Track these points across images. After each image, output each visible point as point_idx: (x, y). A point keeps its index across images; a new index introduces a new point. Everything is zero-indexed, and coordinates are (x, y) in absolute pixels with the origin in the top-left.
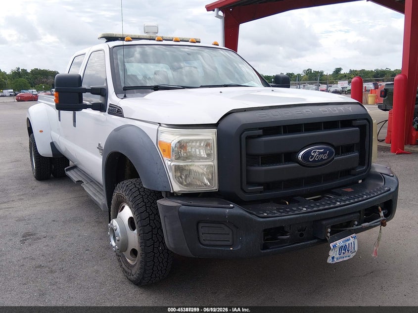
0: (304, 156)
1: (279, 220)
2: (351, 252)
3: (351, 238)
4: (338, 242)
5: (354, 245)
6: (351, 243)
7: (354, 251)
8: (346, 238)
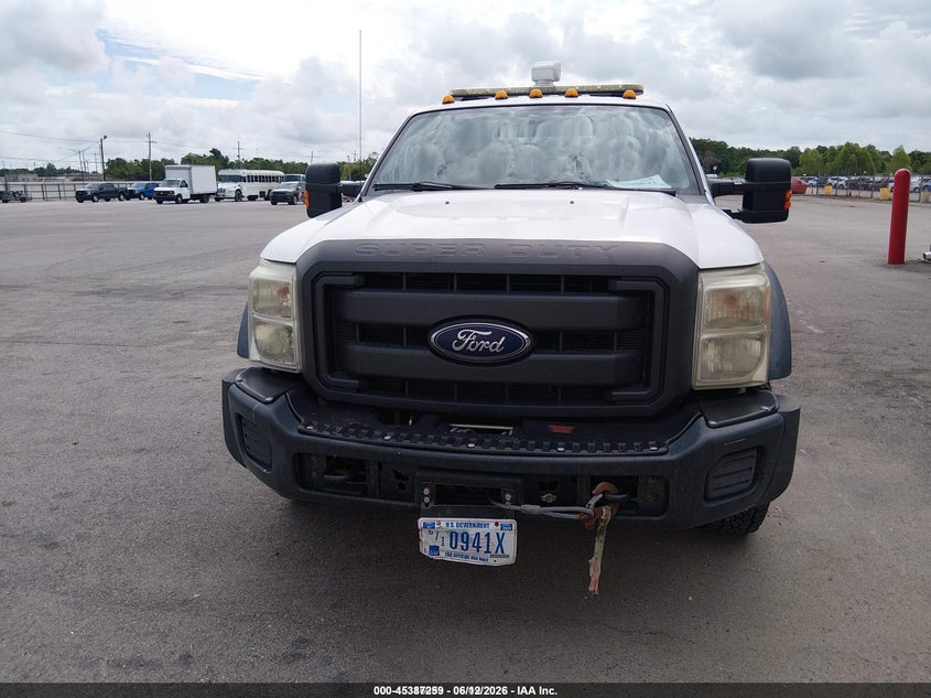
0: (438, 339)
1: (323, 444)
2: (488, 552)
3: (491, 526)
4: (444, 521)
5: (500, 542)
6: (488, 535)
7: (500, 552)
8: (473, 520)
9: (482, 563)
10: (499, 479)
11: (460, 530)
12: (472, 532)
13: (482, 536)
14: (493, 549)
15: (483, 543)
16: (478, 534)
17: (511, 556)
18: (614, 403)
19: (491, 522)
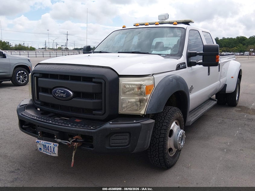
2: (51, 152)
3: (52, 144)
4: (42, 141)
5: (54, 149)
6: (51, 147)
7: (54, 152)
8: (48, 142)
9: (49, 154)
10: (54, 131)
11: (44, 145)
12: (47, 145)
13: (49, 147)
14: (52, 151)
15: (50, 149)
16: (48, 146)
17: (57, 154)
18: (94, 115)
19: (52, 143)
